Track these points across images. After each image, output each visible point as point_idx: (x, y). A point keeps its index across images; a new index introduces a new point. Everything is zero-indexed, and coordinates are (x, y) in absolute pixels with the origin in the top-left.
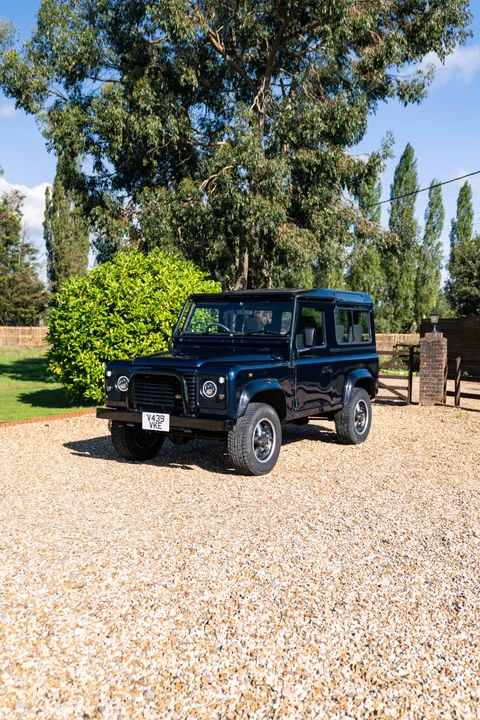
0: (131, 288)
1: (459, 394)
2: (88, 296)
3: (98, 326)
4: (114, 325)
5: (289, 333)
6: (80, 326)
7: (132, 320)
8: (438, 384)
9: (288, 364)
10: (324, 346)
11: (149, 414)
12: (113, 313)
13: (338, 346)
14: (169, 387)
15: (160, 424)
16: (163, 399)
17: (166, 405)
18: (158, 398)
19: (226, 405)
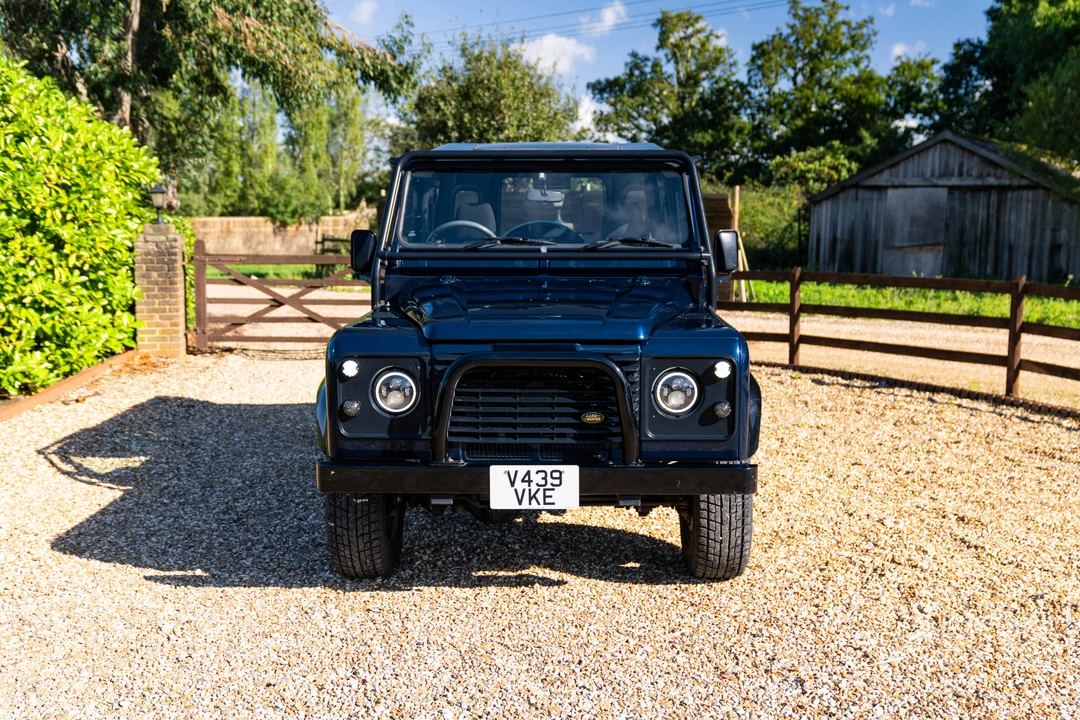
11: (512, 469)
14: (559, 395)
15: (548, 493)
16: (540, 425)
17: (548, 441)
18: (525, 425)
19: (731, 429)
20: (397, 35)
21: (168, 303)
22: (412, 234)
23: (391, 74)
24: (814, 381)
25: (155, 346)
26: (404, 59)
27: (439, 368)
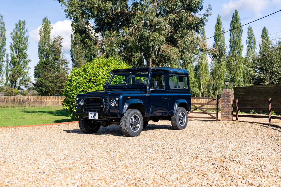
0: (98, 72)
1: (238, 115)
2: (80, 76)
3: (84, 88)
4: (90, 88)
5: (147, 83)
6: (77, 88)
7: (98, 85)
8: (229, 111)
9: (147, 95)
10: (164, 89)
11: (91, 113)
12: (90, 82)
13: (170, 89)
14: (98, 103)
15: (95, 117)
16: (96, 107)
19: (119, 108)
23: (217, 55)
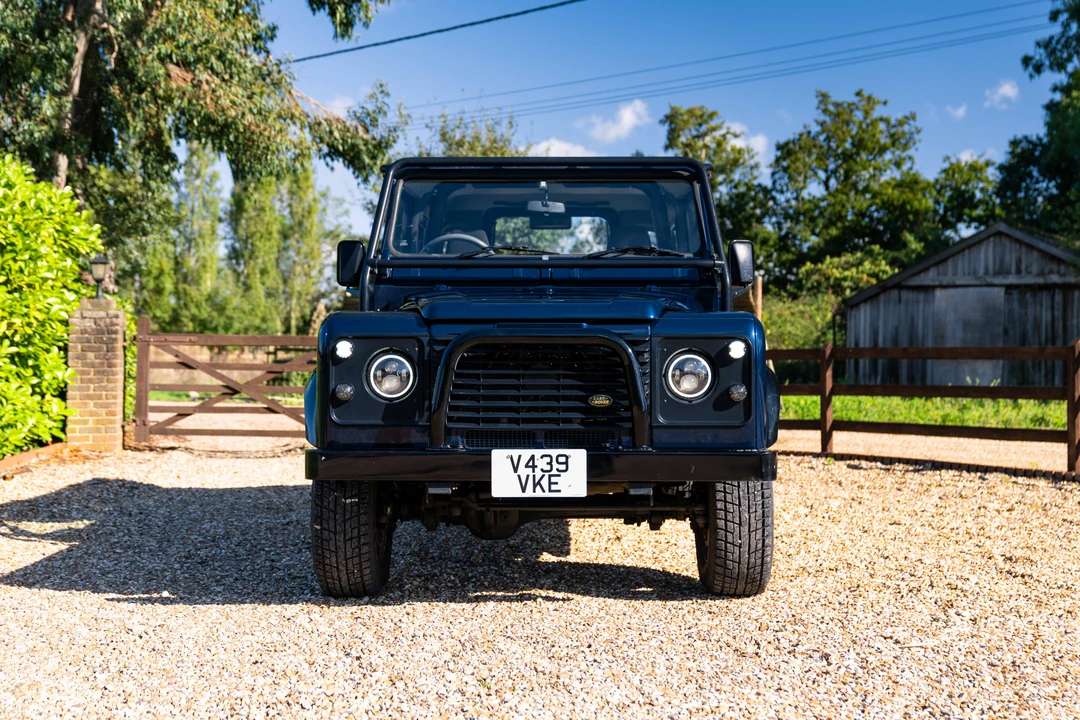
11: (515, 453)
14: (565, 377)
15: (553, 479)
16: (546, 409)
17: (553, 426)
18: (529, 409)
19: (748, 414)
20: (370, 108)
21: (105, 389)
22: (404, 243)
23: (363, 148)
24: (849, 466)
25: (87, 438)
26: (378, 133)
27: (438, 348)
